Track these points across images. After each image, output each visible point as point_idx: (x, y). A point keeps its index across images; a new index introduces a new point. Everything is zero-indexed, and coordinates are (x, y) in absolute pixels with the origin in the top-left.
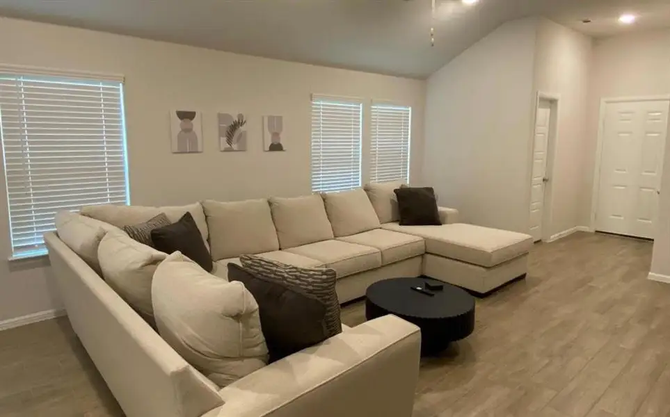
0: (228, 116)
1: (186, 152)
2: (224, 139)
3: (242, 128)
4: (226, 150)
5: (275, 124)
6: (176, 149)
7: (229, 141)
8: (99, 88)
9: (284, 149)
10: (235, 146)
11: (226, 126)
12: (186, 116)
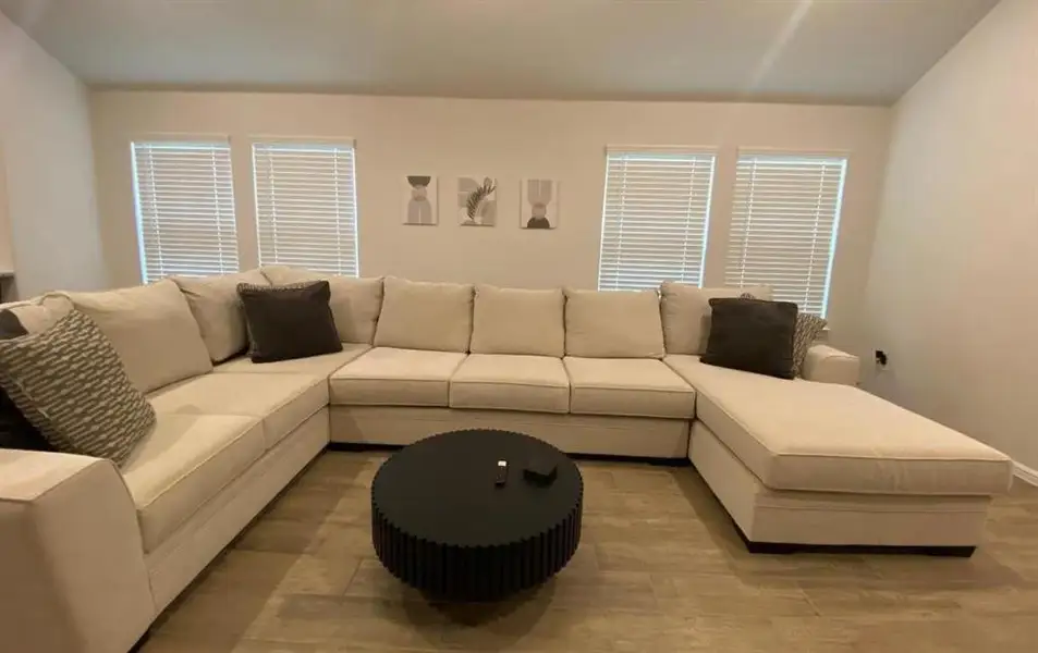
0: (471, 182)
1: (418, 224)
2: (465, 210)
3: (489, 197)
4: (465, 224)
5: (541, 192)
6: (406, 221)
7: (471, 214)
8: (333, 154)
9: (551, 226)
10: (478, 220)
11: (467, 193)
12: (419, 181)
